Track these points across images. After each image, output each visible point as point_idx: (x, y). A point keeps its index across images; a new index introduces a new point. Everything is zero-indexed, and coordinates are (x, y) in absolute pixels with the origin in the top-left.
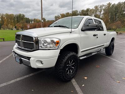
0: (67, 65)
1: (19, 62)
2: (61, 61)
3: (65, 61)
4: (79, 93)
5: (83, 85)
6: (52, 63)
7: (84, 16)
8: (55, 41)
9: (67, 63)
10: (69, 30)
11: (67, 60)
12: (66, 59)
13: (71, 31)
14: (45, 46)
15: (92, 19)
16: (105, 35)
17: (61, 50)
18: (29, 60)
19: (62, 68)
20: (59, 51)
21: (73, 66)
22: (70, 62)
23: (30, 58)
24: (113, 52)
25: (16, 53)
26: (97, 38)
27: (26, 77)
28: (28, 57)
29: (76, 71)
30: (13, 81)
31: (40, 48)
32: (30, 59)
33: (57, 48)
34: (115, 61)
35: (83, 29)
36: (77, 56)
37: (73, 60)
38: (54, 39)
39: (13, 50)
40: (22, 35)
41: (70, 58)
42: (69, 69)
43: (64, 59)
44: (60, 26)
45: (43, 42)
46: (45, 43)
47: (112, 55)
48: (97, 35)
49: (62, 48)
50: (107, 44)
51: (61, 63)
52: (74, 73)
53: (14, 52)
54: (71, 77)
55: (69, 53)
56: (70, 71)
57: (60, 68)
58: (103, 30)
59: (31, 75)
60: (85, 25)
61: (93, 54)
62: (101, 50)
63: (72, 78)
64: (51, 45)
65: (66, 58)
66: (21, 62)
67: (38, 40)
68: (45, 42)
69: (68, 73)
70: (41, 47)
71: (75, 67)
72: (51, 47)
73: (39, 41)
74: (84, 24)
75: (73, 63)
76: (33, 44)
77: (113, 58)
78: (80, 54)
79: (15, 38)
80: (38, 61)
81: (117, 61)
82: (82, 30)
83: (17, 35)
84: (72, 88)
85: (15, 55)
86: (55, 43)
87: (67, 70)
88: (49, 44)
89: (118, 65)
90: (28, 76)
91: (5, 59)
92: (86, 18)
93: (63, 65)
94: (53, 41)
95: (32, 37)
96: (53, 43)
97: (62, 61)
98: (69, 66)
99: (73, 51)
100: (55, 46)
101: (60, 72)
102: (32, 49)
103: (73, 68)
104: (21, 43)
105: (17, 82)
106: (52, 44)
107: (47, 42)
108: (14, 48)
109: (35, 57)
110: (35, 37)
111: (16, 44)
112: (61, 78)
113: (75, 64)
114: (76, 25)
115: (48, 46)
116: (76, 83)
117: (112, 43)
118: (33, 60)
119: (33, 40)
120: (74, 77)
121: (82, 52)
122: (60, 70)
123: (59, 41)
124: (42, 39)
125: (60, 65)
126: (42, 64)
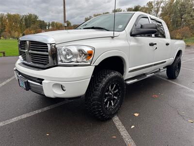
0: (106, 93)
1: (25, 87)
2: (96, 86)
3: (102, 85)
4: (127, 140)
5: (133, 127)
6: (81, 89)
7: (134, 12)
8: (86, 52)
9: (105, 89)
10: (111, 33)
11: (107, 84)
12: (104, 83)
13: (113, 36)
14: (68, 60)
15: (147, 18)
16: (167, 44)
17: (96, 66)
18: (41, 83)
19: (97, 97)
20: (92, 68)
21: (115, 94)
22: (111, 89)
23: (43, 80)
24: (179, 73)
25: (20, 73)
26: (156, 48)
27: (37, 112)
28: (39, 79)
29: (121, 103)
30: (15, 118)
31: (60, 63)
32: (43, 82)
33: (89, 63)
34: (182, 88)
35: (133, 33)
36: (123, 79)
37: (115, 85)
39: (15, 68)
40: (29, 41)
41: (111, 82)
42: (109, 100)
45: (64, 53)
46: (68, 54)
47: (178, 78)
48: (156, 44)
49: (97, 63)
50: (170, 60)
51: (96, 90)
52: (117, 107)
53: (16, 70)
54: (113, 113)
55: (109, 73)
56: (110, 104)
57: (94, 97)
58: (164, 37)
59: (45, 109)
60: (136, 25)
61: (148, 76)
62: (159, 69)
63: (113, 115)
64: (79, 59)
65: (105, 80)
67: (56, 48)
68: (69, 52)
69: (108, 106)
70: (61, 61)
71: (118, 97)
72: (78, 62)
73: (58, 52)
75: (115, 90)
76: (48, 56)
77: (180, 84)
78: (127, 75)
79: (18, 47)
80: (55, 85)
81: (185, 87)
82: (132, 35)
83: (20, 42)
84: (114, 130)
85: (18, 76)
86: (85, 55)
87: (105, 101)
88: (75, 56)
90: (40, 111)
91: (4, 83)
92: (138, 15)
93: (98, 93)
94: (81, 51)
95: (46, 44)
96: (82, 54)
97: (98, 86)
98: (109, 95)
99: (115, 70)
100: (85, 60)
101: (94, 105)
102: (45, 64)
103: (116, 98)
104: (28, 56)
105: (21, 120)
106: (81, 56)
107: (72, 54)
108: (16, 65)
109: (51, 79)
110: (51, 44)
111: (20, 57)
112: (96, 114)
113: (118, 92)
114: (121, 27)
115: (73, 60)
116: (121, 123)
117: (177, 59)
118: (48, 83)
119: (48, 49)
120: (116, 113)
121: (131, 71)
122: (94, 100)
123: (92, 52)
124: (64, 47)
125: (94, 92)
126: (64, 91)
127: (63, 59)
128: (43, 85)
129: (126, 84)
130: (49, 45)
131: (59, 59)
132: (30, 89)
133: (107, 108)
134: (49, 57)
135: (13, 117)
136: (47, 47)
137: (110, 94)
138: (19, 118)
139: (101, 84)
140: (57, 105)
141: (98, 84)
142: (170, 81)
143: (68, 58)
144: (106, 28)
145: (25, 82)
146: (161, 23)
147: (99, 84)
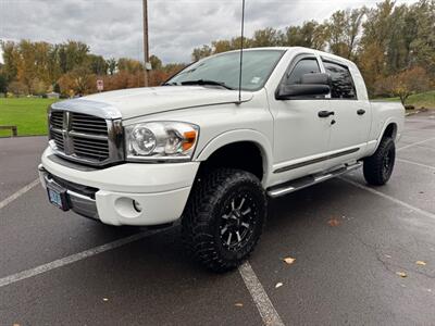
0: (225, 217)
1: (60, 204)
2: (204, 202)
3: (215, 200)
4: (264, 310)
5: (279, 285)
6: (169, 208)
7: (285, 48)
8: (182, 134)
9: (223, 207)
10: (233, 95)
11: (225, 197)
12: (219, 196)
13: (238, 100)
14: (147, 150)
15: (315, 59)
16: (361, 113)
17: (202, 163)
18: (93, 196)
19: (205, 224)
20: (194, 167)
21: (245, 219)
22: (236, 207)
23: (97, 190)
24: (390, 174)
25: (50, 176)
26: (333, 122)
27: (84, 255)
28: (89, 188)
29: (256, 237)
30: (41, 267)
31: (130, 156)
32: (97, 193)
33: (189, 157)
34: (396, 205)
35: (281, 93)
36: (261, 186)
37: (244, 200)
38: (179, 124)
39: (40, 166)
40: (70, 112)
41: (235, 192)
42: (233, 229)
43: (212, 194)
44: (201, 83)
45: (139, 137)
46: (146, 139)
47: (388, 182)
48: (332, 113)
49: (204, 156)
50: (370, 145)
51: (202, 210)
52: (249, 243)
53: (44, 170)
54: (239, 256)
55: (229, 176)
56: (234, 238)
57: (199, 224)
58: (356, 98)
59: (102, 249)
61: (318, 180)
62: (346, 165)
63: (240, 262)
64: (168, 148)
65: (222, 190)
66: (67, 203)
67: (123, 128)
68: (149, 136)
69: (228, 243)
70: (134, 152)
71: (251, 224)
72: (166, 155)
73: (127, 136)
74: (287, 76)
75: (244, 209)
76: (106, 142)
77: (392, 195)
78: (271, 178)
79: (46, 123)
80: (122, 200)
81: (402, 203)
82: (279, 97)
83: (53, 113)
84: (240, 292)
85: (47, 182)
86: (180, 139)
87: (223, 231)
88: (161, 141)
89: (406, 220)
90: (91, 253)
91: (15, 196)
93: (207, 215)
94: (172, 132)
95: (103, 120)
96: (175, 138)
97: (207, 201)
98: (230, 219)
99: (243, 168)
100: (180, 150)
101: (199, 240)
102: (101, 159)
103: (247, 225)
104: (67, 141)
106: (172, 143)
107: (154, 138)
108: (43, 159)
109: (112, 187)
110: (113, 120)
111: (52, 142)
112: (203, 259)
113: (252, 212)
114: (256, 80)
115: (155, 151)
116: (255, 277)
117: (386, 143)
118: (106, 196)
119: (106, 129)
120: (247, 257)
121: (276, 171)
122: (199, 230)
123: (193, 134)
124: (138, 126)
125: (200, 214)
126: (138, 211)
127: (137, 150)
128: (97, 200)
129: (269, 197)
130: (108, 122)
131: (129, 148)
132: (71, 208)
133: (227, 246)
134: (110, 143)
135: (37, 265)
136: (106, 124)
137: (234, 217)
138: (49, 266)
139: (213, 199)
140: (125, 241)
141: (206, 197)
142: (370, 190)
143: (147, 146)
144: (226, 84)
145: (61, 194)
146: (346, 67)
147: (209, 199)
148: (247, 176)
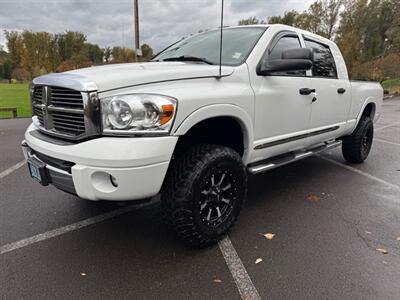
0: (205, 192)
1: (39, 178)
2: (183, 177)
3: (194, 175)
4: (243, 287)
5: (259, 261)
6: (151, 183)
7: (267, 26)
8: (160, 108)
9: (202, 182)
10: (214, 70)
11: (204, 172)
12: (198, 172)
13: (218, 74)
14: (124, 123)
15: (296, 37)
16: (341, 91)
17: (181, 137)
18: (70, 172)
19: (183, 199)
20: (172, 141)
21: (225, 194)
22: (216, 182)
23: (73, 164)
24: (368, 152)
25: (33, 152)
26: (314, 100)
27: (67, 229)
28: (66, 163)
29: (237, 213)
30: (23, 241)
31: (106, 130)
32: (73, 168)
33: (167, 131)
34: (374, 182)
35: (263, 69)
36: (241, 162)
37: (224, 175)
38: (159, 98)
39: (24, 142)
40: (49, 86)
41: (215, 168)
42: (212, 205)
43: (191, 169)
44: (182, 59)
45: (117, 110)
46: (123, 113)
47: (366, 160)
48: (314, 91)
49: (183, 131)
50: (349, 124)
51: (181, 185)
52: (229, 219)
53: (26, 145)
54: (219, 232)
55: (209, 151)
56: (214, 213)
57: (178, 200)
58: (336, 77)
59: (85, 223)
60: (269, 53)
61: (298, 157)
62: (326, 143)
63: (220, 237)
64: (146, 121)
65: (201, 166)
66: (47, 178)
67: (99, 101)
68: (126, 109)
69: (208, 219)
70: (111, 126)
71: (231, 200)
72: (143, 128)
73: (103, 108)
74: (269, 51)
75: (224, 184)
76: (82, 115)
77: (370, 173)
78: (252, 154)
79: (29, 98)
81: (380, 180)
82: (260, 72)
83: (35, 89)
84: (219, 268)
85: (29, 157)
86: (158, 113)
87: (203, 207)
88: (137, 115)
89: (384, 196)
90: (74, 227)
92: (277, 31)
93: (187, 190)
94: (149, 105)
95: (79, 93)
96: (152, 112)
97: (186, 177)
98: (210, 195)
99: (223, 144)
100: (157, 124)
101: (177, 215)
102: (77, 133)
103: (227, 201)
104: (47, 116)
105: (35, 245)
106: (150, 117)
107: (130, 111)
108: (26, 135)
109: (88, 162)
110: (89, 92)
111: (35, 118)
112: (182, 235)
113: (233, 188)
114: (237, 55)
115: (132, 124)
116: (234, 252)
117: (365, 123)
118: (82, 171)
119: (82, 102)
120: (227, 233)
121: (257, 148)
122: (177, 206)
123: (171, 107)
124: (114, 99)
125: (179, 190)
126: (116, 186)
127: (114, 123)
128: (74, 174)
129: (250, 173)
130: (84, 95)
131: (106, 122)
132: (51, 182)
133: (206, 221)
134: (85, 118)
135: (19, 239)
136: (81, 97)
137: (214, 193)
138: (31, 239)
139: (192, 174)
140: (108, 215)
141: (185, 172)
142: (349, 167)
143: (124, 119)
144: (208, 59)
145: (40, 169)
146: (327, 47)
147: (188, 174)
148: (227, 152)
